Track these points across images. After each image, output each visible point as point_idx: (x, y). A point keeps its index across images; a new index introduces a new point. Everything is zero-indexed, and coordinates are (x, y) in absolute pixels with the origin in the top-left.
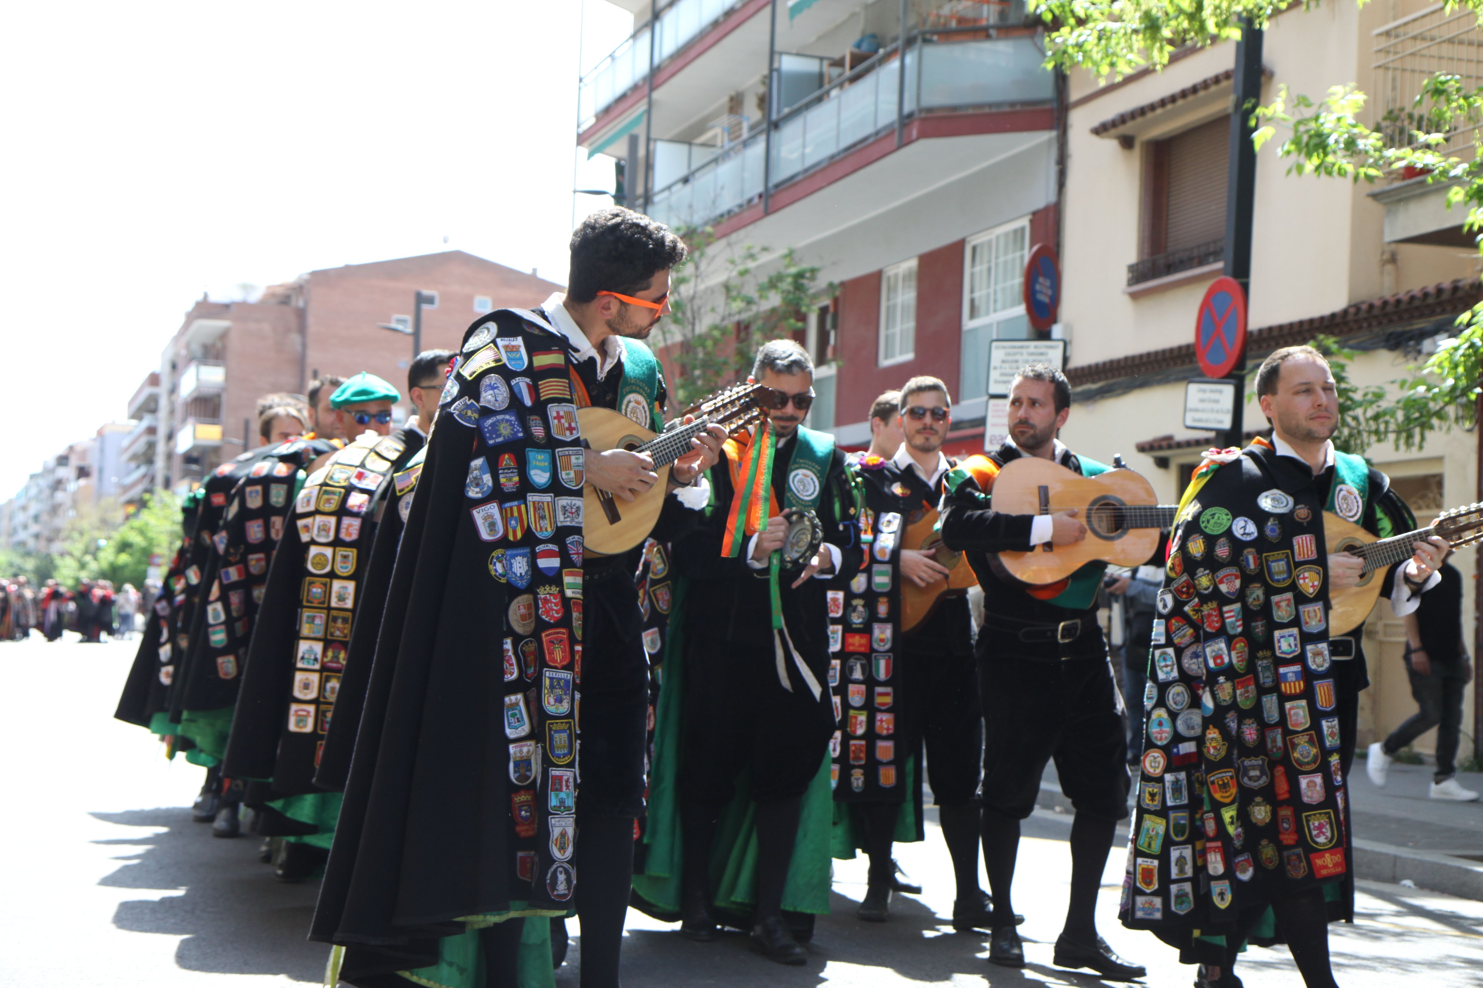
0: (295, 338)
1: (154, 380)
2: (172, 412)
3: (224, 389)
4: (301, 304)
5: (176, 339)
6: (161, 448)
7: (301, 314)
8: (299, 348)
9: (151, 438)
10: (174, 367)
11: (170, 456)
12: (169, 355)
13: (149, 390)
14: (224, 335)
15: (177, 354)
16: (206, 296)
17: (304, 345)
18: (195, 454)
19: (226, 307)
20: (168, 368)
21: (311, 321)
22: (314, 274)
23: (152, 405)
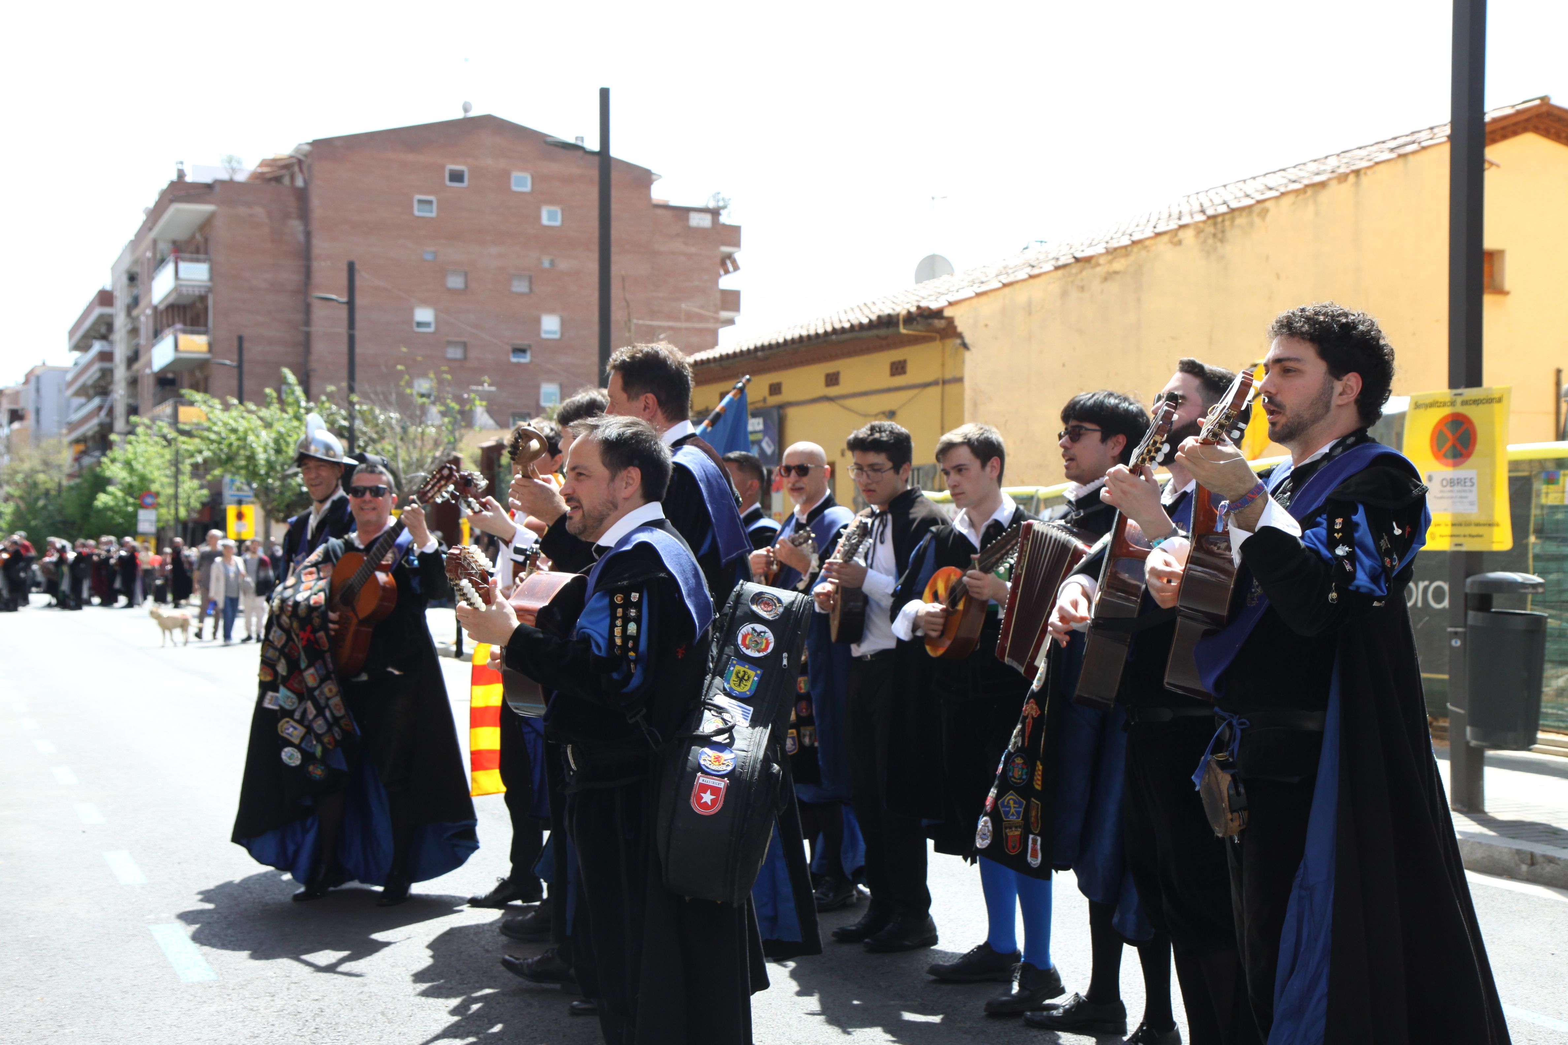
0: (296, 225)
1: (105, 298)
2: (134, 332)
3: (210, 290)
4: (300, 182)
5: (134, 244)
6: (120, 373)
7: (302, 196)
8: (301, 238)
9: (107, 365)
10: (132, 278)
11: (133, 383)
12: (126, 264)
13: (98, 311)
14: (206, 224)
15: (136, 262)
16: (181, 174)
17: (308, 235)
18: (170, 376)
19: (209, 187)
20: (124, 280)
21: (315, 202)
22: (316, 144)
23: (103, 330)
